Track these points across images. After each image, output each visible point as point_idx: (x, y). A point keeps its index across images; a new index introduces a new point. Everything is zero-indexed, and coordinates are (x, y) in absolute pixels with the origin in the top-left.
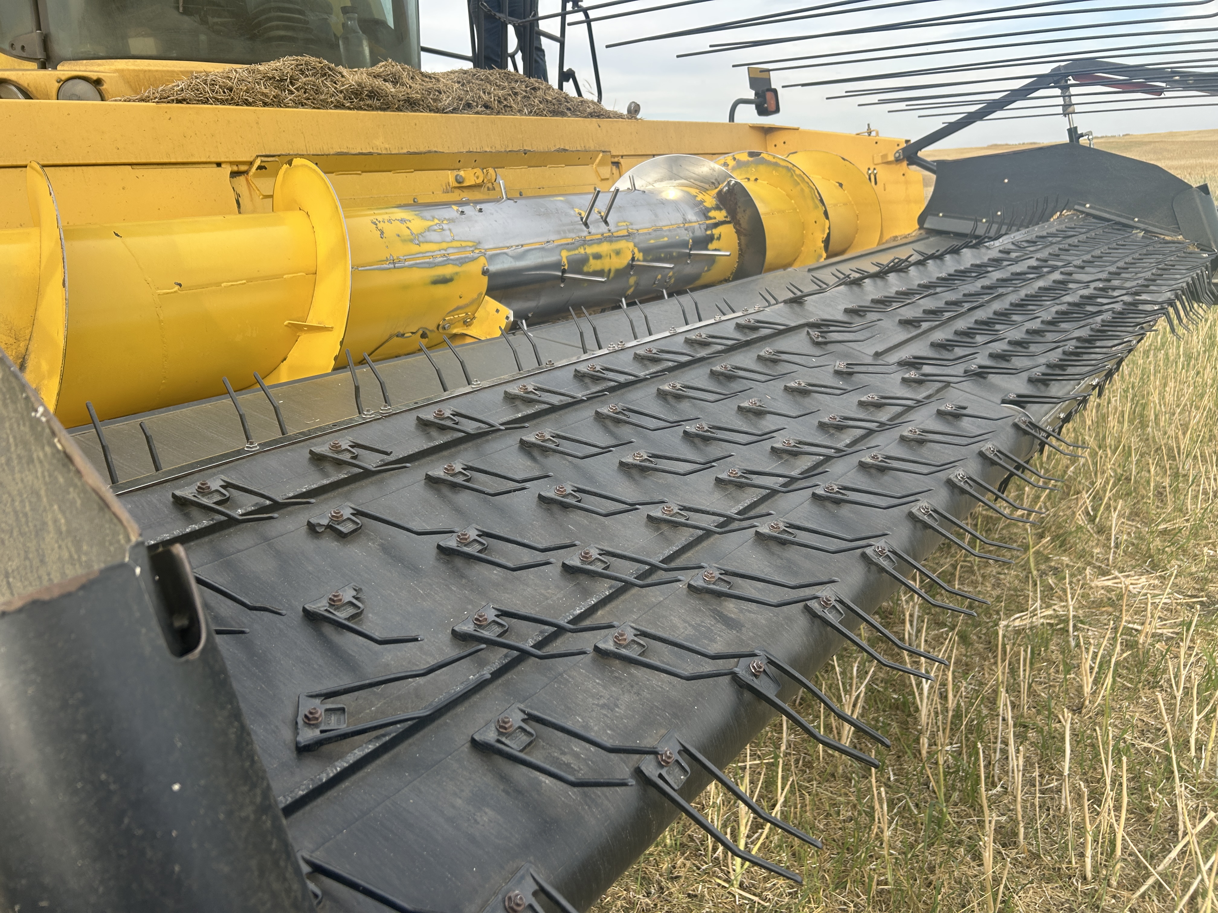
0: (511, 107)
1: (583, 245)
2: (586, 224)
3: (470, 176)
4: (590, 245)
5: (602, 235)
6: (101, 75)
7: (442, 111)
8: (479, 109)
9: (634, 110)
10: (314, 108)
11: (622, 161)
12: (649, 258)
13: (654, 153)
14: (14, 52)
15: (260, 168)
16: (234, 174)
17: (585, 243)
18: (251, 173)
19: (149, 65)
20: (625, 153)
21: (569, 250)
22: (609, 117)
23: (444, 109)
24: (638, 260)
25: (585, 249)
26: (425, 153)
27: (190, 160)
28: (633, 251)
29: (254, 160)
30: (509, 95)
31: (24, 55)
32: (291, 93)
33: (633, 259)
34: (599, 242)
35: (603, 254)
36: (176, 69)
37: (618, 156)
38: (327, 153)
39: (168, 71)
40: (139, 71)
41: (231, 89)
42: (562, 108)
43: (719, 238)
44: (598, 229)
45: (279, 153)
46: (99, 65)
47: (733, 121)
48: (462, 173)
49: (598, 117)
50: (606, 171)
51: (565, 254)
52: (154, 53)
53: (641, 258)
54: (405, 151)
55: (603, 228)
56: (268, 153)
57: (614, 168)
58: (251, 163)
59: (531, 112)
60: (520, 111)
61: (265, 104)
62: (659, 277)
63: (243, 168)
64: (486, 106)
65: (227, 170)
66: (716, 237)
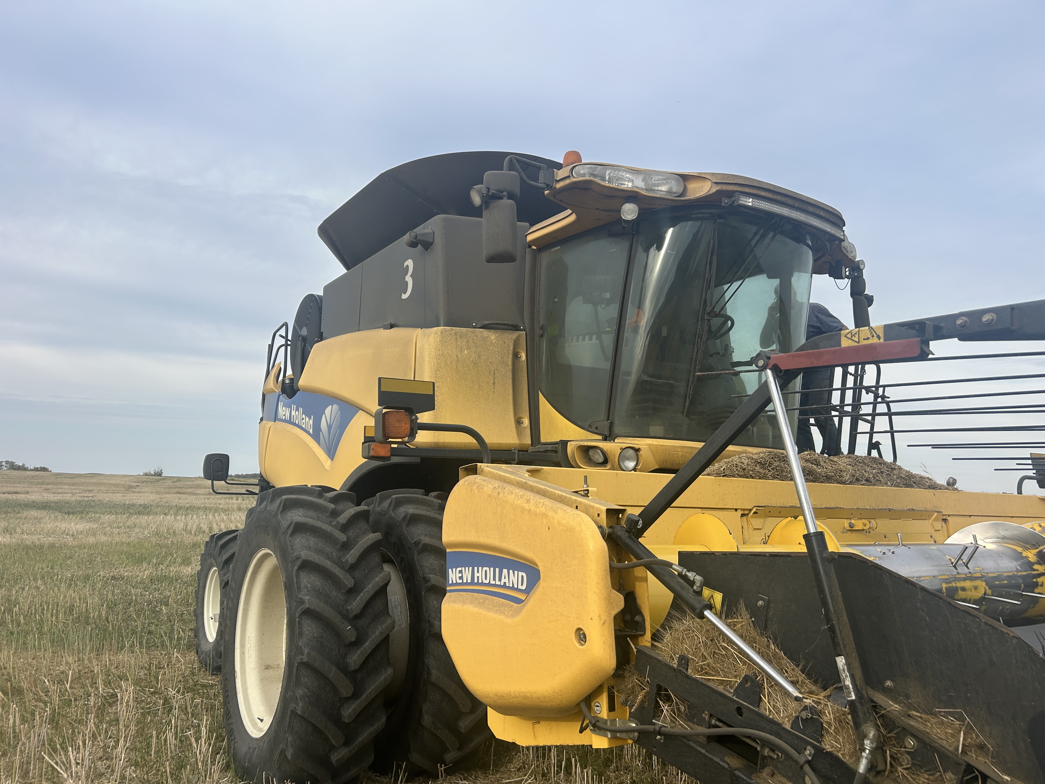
0: (880, 481)
1: (954, 581)
2: (955, 567)
3: (859, 524)
4: (959, 581)
5: (966, 575)
6: (640, 447)
7: (844, 483)
8: (863, 482)
9: (952, 483)
10: (781, 480)
11: (948, 518)
12: (995, 594)
13: (971, 514)
14: (590, 429)
15: (755, 513)
16: (743, 515)
17: (956, 579)
18: (750, 516)
19: (664, 442)
20: (951, 514)
21: (946, 583)
22: (940, 489)
23: (845, 482)
24: (989, 595)
25: (956, 584)
26: (834, 508)
27: (725, 507)
28: (985, 588)
29: (753, 508)
30: (879, 473)
31: (597, 431)
32: (770, 471)
33: (985, 594)
34: (965, 579)
35: (967, 588)
36: (677, 445)
37: (946, 515)
38: (786, 506)
39: (673, 446)
40: (659, 445)
41: (744, 469)
42: (911, 483)
43: (1042, 585)
44: (962, 570)
45: (764, 505)
46: (639, 441)
47: (1021, 494)
48: (853, 521)
49: (934, 488)
50: (939, 525)
51: (944, 586)
52: (662, 435)
53: (990, 593)
54: (824, 506)
55: (966, 570)
56: (759, 505)
57: (943, 522)
58: (750, 510)
59: (892, 485)
60: (886, 484)
61: (760, 478)
62: (1001, 608)
63: (746, 512)
64: (867, 480)
65: (740, 513)
66: (1040, 584)
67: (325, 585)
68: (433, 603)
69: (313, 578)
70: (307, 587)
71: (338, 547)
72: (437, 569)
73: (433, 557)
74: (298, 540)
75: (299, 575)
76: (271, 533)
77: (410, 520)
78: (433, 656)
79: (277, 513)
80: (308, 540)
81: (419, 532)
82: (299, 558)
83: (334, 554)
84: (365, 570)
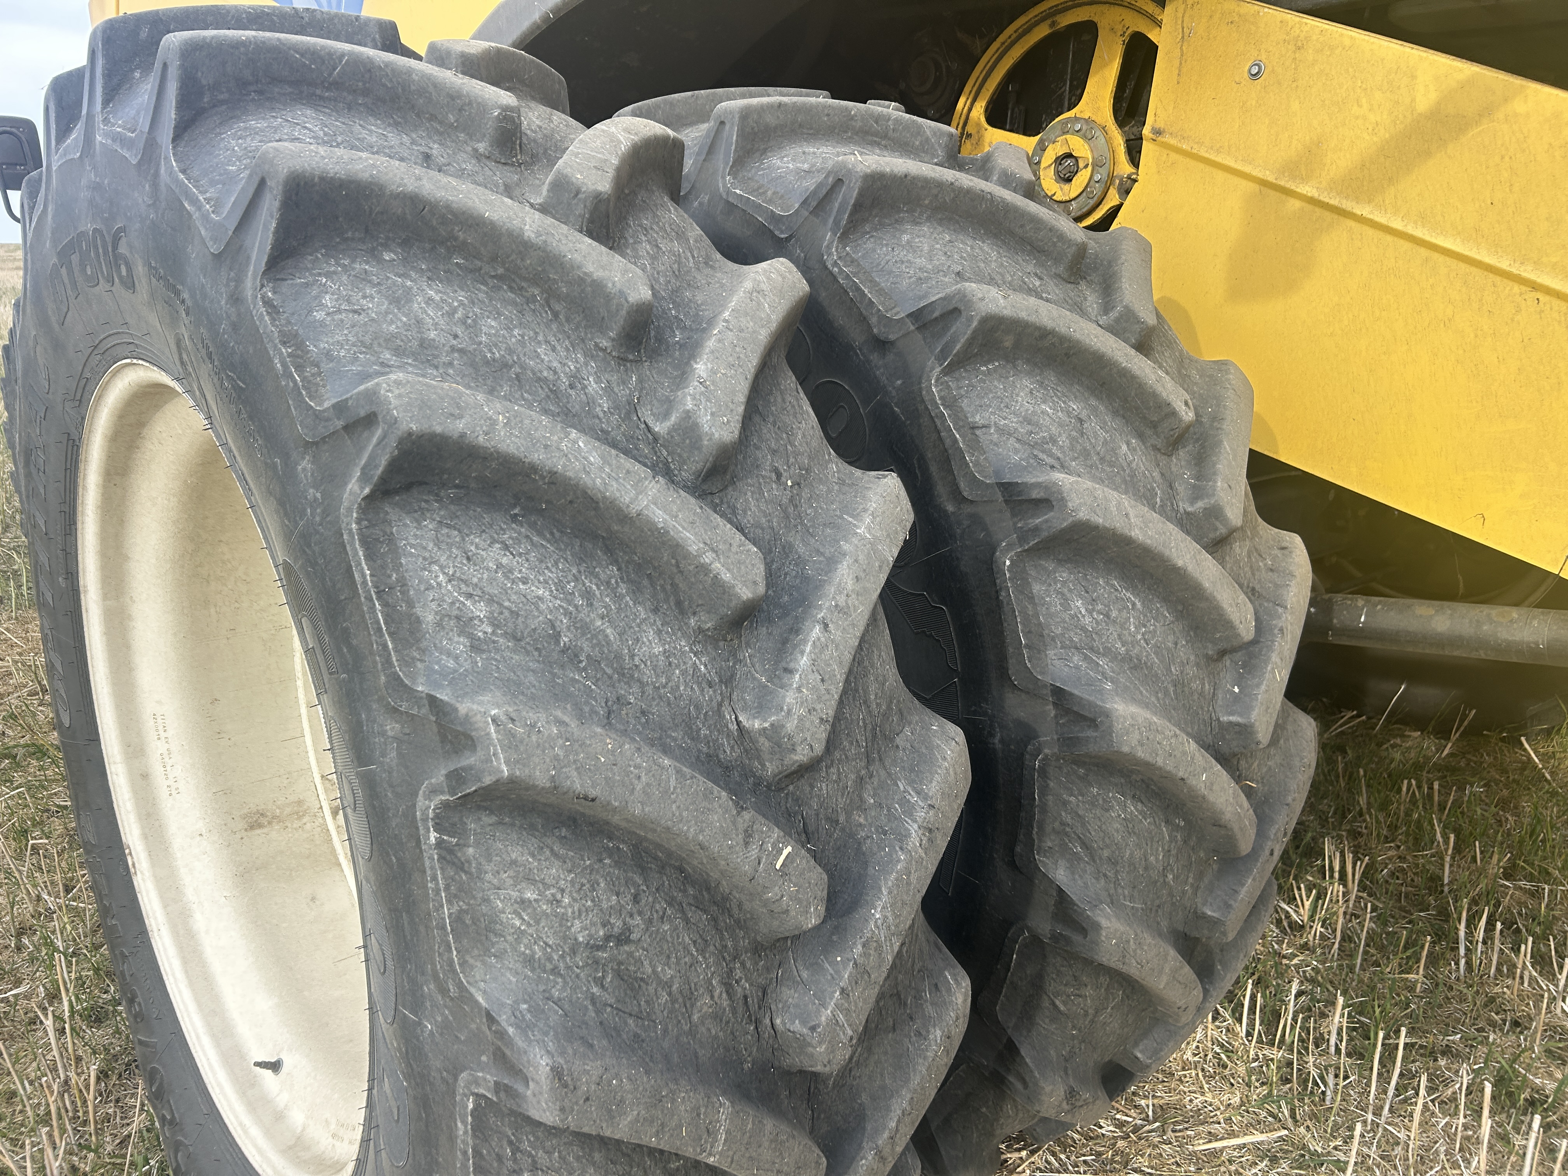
67: (588, 595)
68: (1066, 606)
69: (493, 556)
70: (464, 624)
71: (604, 343)
72: (1063, 440)
73: (1026, 382)
74: (327, 300)
75: (391, 540)
76: (140, 269)
77: (858, 207)
78: (1084, 845)
79: (151, 146)
80: (400, 300)
81: (921, 262)
82: (370, 420)
83: (593, 386)
84: (779, 475)
